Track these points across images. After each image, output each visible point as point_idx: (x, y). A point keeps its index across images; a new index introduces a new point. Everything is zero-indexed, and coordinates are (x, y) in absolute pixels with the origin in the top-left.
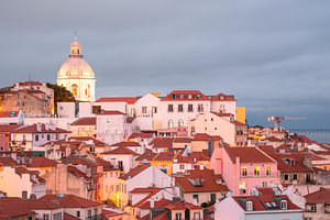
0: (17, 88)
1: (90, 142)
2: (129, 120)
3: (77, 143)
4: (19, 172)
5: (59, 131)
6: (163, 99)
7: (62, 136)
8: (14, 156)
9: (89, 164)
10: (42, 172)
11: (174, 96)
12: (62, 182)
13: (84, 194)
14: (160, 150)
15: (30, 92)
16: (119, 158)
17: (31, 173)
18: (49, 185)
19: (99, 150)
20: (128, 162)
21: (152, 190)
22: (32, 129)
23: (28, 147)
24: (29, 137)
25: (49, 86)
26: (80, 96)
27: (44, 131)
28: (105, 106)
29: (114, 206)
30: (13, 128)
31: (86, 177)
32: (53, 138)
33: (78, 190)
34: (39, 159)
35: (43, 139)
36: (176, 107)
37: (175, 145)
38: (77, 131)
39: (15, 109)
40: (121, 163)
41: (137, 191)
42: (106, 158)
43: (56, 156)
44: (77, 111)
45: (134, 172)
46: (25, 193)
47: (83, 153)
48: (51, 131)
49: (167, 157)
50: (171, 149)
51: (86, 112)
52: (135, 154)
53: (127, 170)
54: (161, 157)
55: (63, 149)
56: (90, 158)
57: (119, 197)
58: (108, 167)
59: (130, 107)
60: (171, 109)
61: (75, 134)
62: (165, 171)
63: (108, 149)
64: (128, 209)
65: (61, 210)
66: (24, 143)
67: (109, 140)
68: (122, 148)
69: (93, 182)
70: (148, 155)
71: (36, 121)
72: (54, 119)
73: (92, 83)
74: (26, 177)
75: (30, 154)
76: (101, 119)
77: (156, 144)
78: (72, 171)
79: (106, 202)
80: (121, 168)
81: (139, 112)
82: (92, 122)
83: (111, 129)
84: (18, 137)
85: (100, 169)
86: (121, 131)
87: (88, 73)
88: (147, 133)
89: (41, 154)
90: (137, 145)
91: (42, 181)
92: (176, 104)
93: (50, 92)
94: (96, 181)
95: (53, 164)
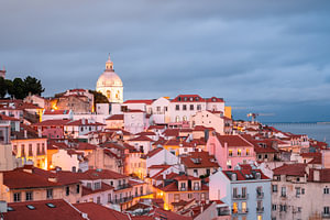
0: (68, 94)
1: (120, 132)
2: (148, 116)
3: (110, 133)
4: (70, 153)
5: (97, 124)
6: (172, 101)
7: (99, 128)
8: (66, 142)
9: (119, 148)
10: (86, 153)
11: (180, 99)
12: (100, 161)
13: (115, 169)
14: (170, 138)
15: (77, 96)
16: (140, 143)
17: (78, 154)
18: (91, 163)
19: (126, 138)
20: (147, 146)
21: (164, 167)
22: (78, 123)
23: (76, 136)
24: (77, 128)
25: (90, 92)
26: (113, 99)
27: (87, 124)
28: (130, 106)
29: (137, 178)
30: (66, 122)
31: (117, 158)
32: (93, 129)
33: (111, 167)
34: (83, 144)
35: (86, 130)
36: (181, 107)
37: (181, 134)
38: (110, 124)
39: (67, 109)
40: (142, 147)
41: (153, 167)
42: (131, 143)
43: (95, 142)
44: (110, 110)
45: (151, 154)
46: (74, 168)
47: (114, 140)
48: (92, 124)
49: (175, 143)
50: (178, 137)
51: (116, 110)
52: (152, 141)
53: (146, 152)
54: (171, 143)
55: (100, 137)
56: (119, 143)
57: (141, 172)
58: (133, 150)
59: (148, 106)
60: (177, 108)
61: (109, 126)
62: (173, 153)
63: (132, 137)
64: (147, 180)
65: (100, 181)
66: (73, 132)
67: (133, 131)
68: (142, 137)
69: (122, 161)
70: (162, 141)
71: (81, 117)
72: (94, 116)
73: (121, 90)
74: (75, 156)
75: (77, 140)
76: (127, 115)
77: (167, 133)
78: (107, 153)
79: (131, 175)
80: (142, 151)
81: (155, 111)
82: (121, 117)
83: (134, 123)
84: (69, 129)
85: (127, 152)
86: (142, 124)
87: (118, 82)
88: (161, 126)
89: (85, 140)
90: (154, 134)
91: (86, 159)
92: (181, 105)
93: (91, 96)
94: (124, 160)
95: (94, 147)
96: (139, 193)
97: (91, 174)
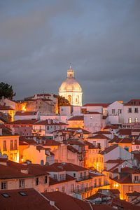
0: (36, 97)
1: (80, 131)
2: (104, 118)
3: (73, 131)
4: (39, 148)
5: (61, 124)
6: (125, 105)
7: (63, 127)
8: (35, 139)
9: (80, 144)
10: (52, 148)
11: (132, 103)
12: (63, 155)
13: (77, 163)
14: (123, 137)
15: (44, 100)
16: (98, 141)
17: (46, 149)
18: (56, 157)
19: (86, 136)
20: (103, 142)
21: (120, 161)
22: (45, 123)
23: (43, 133)
24: (43, 127)
25: (55, 96)
26: (74, 103)
27: (52, 124)
28: (89, 109)
29: (96, 171)
30: (34, 122)
31: (78, 153)
32: (58, 128)
33: (74, 160)
34: (50, 141)
35: (52, 129)
36: (133, 110)
37: (133, 134)
38: (72, 124)
39: (35, 110)
40: (99, 144)
41: (110, 162)
42: (91, 141)
43: (60, 139)
44: (72, 111)
45: (108, 150)
46: (42, 161)
47: (76, 137)
48: (56, 124)
49: (129, 141)
50: (131, 136)
51: (77, 113)
52: (108, 139)
53: (103, 149)
54: (124, 141)
55: (64, 135)
56: (80, 140)
57: (98, 166)
58: (92, 146)
59: (104, 109)
60: (130, 111)
61: (71, 126)
62: (127, 150)
63: (91, 135)
64: (104, 173)
65: (64, 172)
66: (40, 131)
67: (91, 130)
68: (100, 135)
69: (82, 155)
70: (116, 139)
71: (48, 118)
72: (58, 117)
73: (80, 94)
74: (43, 151)
75: (44, 138)
76: (87, 117)
77: (121, 132)
78: (70, 149)
79: (90, 168)
80: (99, 147)
81: (110, 113)
82: (81, 118)
83: (93, 123)
84: (36, 127)
85: (86, 147)
86: (99, 124)
87: (78, 88)
88: (115, 126)
89: (51, 138)
90: (109, 133)
91: (52, 154)
92: (133, 108)
93: (56, 100)
94: (84, 156)
95: (58, 144)
96: (98, 184)
97: (56, 167)
